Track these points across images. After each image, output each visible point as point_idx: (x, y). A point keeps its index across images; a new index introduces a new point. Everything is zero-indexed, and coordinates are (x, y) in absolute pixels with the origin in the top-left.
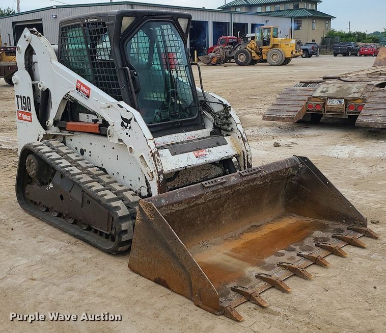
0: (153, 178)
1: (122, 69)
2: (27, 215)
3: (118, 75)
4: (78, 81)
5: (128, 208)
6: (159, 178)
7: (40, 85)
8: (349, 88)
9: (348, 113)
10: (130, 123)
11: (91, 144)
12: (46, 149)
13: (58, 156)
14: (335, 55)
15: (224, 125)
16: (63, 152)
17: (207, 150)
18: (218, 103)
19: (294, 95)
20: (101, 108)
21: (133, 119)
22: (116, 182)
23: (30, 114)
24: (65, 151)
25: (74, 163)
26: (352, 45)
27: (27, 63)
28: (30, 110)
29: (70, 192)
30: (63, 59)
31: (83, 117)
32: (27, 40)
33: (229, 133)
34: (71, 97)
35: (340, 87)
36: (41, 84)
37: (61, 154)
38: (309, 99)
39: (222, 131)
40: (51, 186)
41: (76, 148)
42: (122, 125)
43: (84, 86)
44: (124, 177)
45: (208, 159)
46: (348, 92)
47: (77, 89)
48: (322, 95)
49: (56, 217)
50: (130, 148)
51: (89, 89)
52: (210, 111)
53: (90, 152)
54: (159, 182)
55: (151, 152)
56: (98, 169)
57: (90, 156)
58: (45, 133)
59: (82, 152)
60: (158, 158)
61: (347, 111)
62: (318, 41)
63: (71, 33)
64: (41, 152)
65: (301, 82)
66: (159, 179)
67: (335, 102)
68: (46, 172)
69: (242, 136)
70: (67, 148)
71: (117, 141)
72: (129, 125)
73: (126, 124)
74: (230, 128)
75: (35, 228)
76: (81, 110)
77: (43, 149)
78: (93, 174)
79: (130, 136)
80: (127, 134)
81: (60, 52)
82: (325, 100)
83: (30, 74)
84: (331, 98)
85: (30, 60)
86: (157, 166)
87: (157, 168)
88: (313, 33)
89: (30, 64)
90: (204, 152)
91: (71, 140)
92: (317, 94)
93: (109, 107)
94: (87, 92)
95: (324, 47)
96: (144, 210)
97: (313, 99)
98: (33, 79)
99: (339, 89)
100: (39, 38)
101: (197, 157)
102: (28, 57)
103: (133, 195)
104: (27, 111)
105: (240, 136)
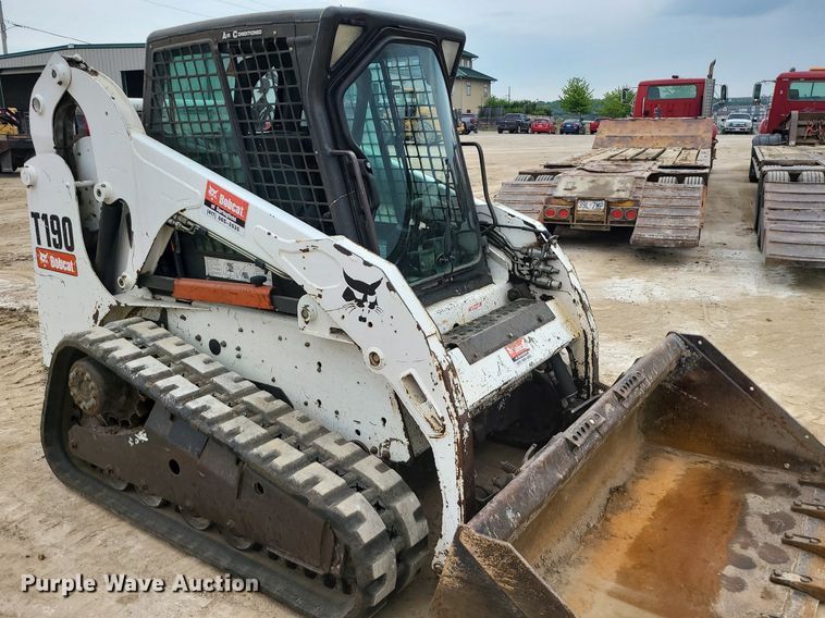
0: (443, 432)
1: (333, 155)
2: (75, 498)
3: (322, 170)
4: (210, 184)
5: (378, 508)
6: (462, 433)
7: (99, 193)
8: (607, 184)
9: (612, 222)
10: (373, 293)
11: (241, 330)
12: (125, 348)
13: (160, 367)
14: (500, 131)
15: (540, 277)
16: (170, 354)
17: (526, 337)
18: (524, 229)
19: (521, 194)
20: (281, 251)
21: (383, 284)
22: (323, 431)
23: (73, 258)
24: (175, 350)
25: (205, 384)
26: (522, 118)
27: (61, 137)
28: (71, 248)
29: (199, 456)
30: (156, 129)
31: (216, 266)
32: (60, 83)
33: (548, 293)
34: (187, 222)
35: (593, 181)
36: (102, 190)
37: (166, 357)
38: (548, 201)
39: (532, 288)
40: (142, 436)
41: (198, 338)
42: (348, 296)
43: (228, 195)
44: (337, 413)
45: (532, 360)
46: (609, 189)
47: (208, 203)
48: (568, 194)
49: (159, 507)
50: (373, 354)
51: (245, 205)
52: (503, 245)
53: (238, 349)
54: (460, 444)
55: (439, 367)
56: (268, 395)
57: (239, 357)
58: (115, 304)
59: (215, 347)
60: (456, 381)
61: (610, 219)
62: (476, 112)
63: (180, 66)
64: (114, 358)
65: (520, 173)
66: (462, 436)
67: (590, 206)
68: (123, 398)
69: (581, 301)
70: (177, 339)
71: (327, 335)
72: (371, 299)
73: (359, 295)
74: (555, 284)
75: (104, 544)
76: (210, 249)
77: (116, 349)
78: (261, 412)
79: (370, 325)
80: (362, 319)
81: (149, 114)
82: (573, 202)
83: (68, 162)
84: (583, 199)
85: (68, 130)
86: (457, 404)
87: (455, 408)
88: (468, 99)
89: (69, 142)
90: (525, 345)
91: (183, 318)
92: (560, 192)
93: (307, 250)
94: (239, 211)
95: (483, 120)
96: (479, 560)
97: (553, 201)
98: (76, 177)
99: (591, 185)
100: (93, 77)
101: (514, 360)
102: (61, 124)
103: (381, 469)
104: (64, 250)
105: (578, 299)
